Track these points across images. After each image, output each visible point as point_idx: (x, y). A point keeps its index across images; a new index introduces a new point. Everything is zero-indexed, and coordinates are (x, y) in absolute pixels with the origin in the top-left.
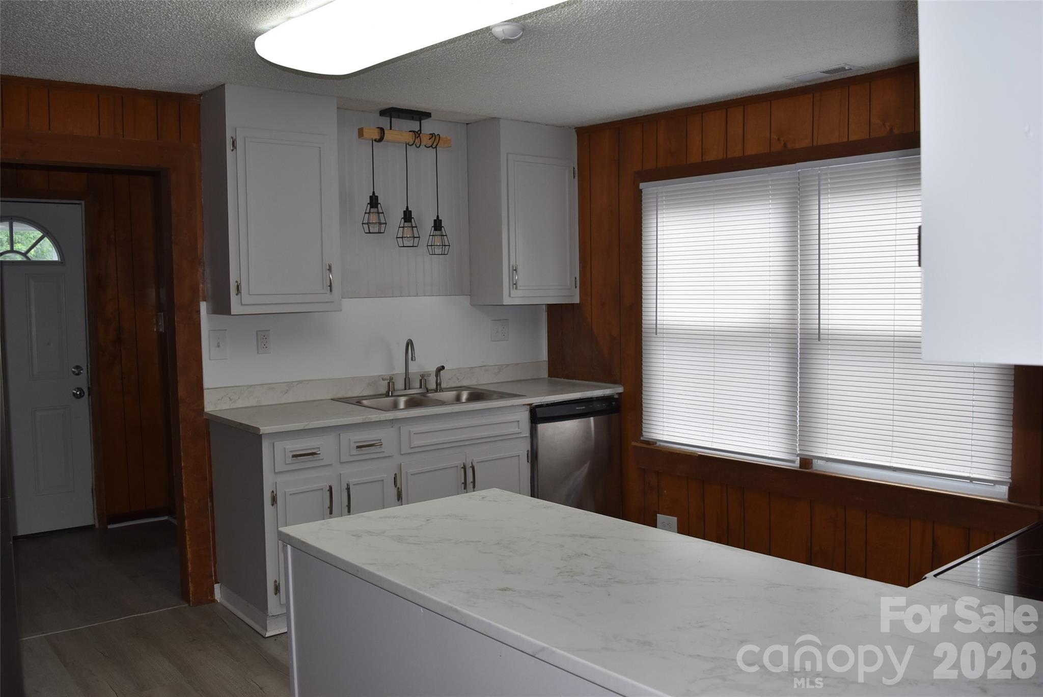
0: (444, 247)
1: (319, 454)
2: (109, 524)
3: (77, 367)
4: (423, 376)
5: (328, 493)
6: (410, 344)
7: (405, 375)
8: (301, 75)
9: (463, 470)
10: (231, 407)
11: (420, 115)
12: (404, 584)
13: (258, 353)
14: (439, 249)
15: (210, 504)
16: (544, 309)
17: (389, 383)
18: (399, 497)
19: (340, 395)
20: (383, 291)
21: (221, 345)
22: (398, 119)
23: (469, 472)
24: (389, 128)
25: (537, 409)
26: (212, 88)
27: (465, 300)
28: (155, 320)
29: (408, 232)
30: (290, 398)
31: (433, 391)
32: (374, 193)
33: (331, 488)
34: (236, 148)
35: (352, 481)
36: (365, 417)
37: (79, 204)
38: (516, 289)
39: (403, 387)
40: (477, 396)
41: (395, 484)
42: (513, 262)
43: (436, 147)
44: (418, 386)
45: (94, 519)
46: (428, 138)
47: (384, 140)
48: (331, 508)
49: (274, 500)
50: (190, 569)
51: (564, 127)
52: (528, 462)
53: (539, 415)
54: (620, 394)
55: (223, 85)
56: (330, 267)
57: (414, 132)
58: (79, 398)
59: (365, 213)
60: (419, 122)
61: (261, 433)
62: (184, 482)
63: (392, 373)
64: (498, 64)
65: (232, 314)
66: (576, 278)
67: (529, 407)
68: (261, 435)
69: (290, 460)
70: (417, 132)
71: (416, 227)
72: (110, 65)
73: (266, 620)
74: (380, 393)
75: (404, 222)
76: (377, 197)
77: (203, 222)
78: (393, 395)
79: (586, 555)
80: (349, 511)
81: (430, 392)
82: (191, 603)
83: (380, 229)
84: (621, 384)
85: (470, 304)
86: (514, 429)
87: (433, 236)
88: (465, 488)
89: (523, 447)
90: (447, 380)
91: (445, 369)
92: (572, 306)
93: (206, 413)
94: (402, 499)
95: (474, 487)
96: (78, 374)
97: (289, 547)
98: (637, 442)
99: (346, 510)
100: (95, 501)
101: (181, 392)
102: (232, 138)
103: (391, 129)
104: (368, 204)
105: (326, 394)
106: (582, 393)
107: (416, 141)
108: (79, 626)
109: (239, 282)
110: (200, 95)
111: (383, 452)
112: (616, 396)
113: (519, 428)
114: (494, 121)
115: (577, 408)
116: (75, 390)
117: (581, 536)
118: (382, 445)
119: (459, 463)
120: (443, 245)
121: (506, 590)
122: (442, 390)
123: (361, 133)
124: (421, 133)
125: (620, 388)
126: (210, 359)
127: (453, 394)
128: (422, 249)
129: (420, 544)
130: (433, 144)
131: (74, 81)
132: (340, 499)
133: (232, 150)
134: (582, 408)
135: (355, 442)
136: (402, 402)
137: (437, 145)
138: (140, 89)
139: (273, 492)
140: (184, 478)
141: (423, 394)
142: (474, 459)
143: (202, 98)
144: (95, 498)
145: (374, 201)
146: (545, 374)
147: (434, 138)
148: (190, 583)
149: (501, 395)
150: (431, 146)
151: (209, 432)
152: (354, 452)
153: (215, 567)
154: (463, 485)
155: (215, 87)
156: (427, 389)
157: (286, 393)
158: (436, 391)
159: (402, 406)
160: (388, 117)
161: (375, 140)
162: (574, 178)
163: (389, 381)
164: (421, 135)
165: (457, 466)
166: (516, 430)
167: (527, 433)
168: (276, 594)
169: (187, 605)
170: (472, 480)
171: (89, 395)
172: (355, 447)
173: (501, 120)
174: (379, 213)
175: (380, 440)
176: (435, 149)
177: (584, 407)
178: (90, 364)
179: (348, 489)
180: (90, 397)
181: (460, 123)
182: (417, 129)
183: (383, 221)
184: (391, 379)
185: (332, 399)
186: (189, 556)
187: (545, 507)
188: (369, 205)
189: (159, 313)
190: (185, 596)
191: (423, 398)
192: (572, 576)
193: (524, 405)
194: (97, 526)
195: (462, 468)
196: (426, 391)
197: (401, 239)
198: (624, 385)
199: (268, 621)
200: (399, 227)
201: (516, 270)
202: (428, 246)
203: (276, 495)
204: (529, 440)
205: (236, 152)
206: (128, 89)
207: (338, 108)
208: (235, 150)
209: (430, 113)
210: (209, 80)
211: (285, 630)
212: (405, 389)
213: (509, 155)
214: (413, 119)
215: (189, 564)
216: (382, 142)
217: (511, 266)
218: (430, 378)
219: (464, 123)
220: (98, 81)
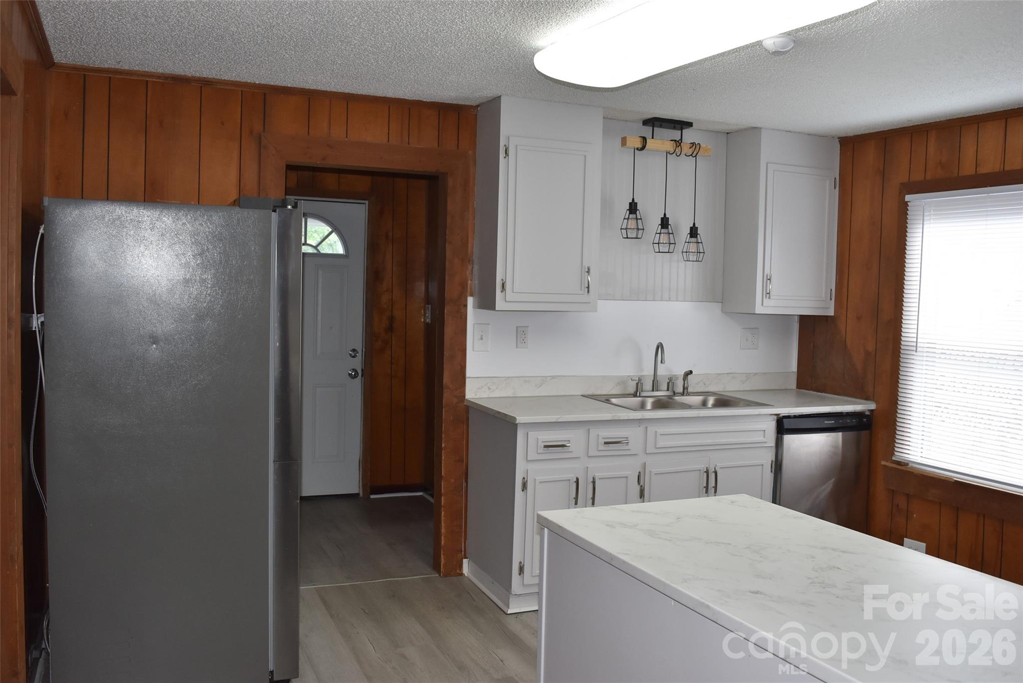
0: (699, 254)
1: (569, 446)
2: (371, 494)
3: (354, 350)
4: (670, 379)
5: (575, 485)
6: (660, 347)
7: (653, 376)
8: (572, 87)
9: (705, 474)
10: (490, 396)
11: (682, 125)
12: (657, 577)
13: (517, 347)
14: (693, 256)
15: (464, 484)
16: (797, 320)
17: (637, 384)
18: (642, 495)
19: (590, 393)
20: (636, 294)
21: (483, 337)
22: (661, 129)
23: (712, 477)
24: (651, 137)
25: (784, 420)
26: (490, 99)
27: (716, 308)
28: (422, 311)
29: (664, 238)
30: (543, 391)
31: (680, 395)
32: (633, 199)
33: (577, 479)
34: (508, 156)
35: (598, 475)
36: (614, 415)
37: (363, 203)
38: (769, 298)
39: (651, 389)
40: (723, 402)
41: (638, 482)
42: (767, 271)
43: (696, 156)
44: (666, 388)
45: (359, 488)
46: (689, 148)
47: (645, 149)
48: (576, 498)
49: (524, 486)
50: (443, 542)
51: (827, 137)
52: (771, 472)
53: (784, 426)
54: (872, 411)
55: (500, 97)
56: (589, 269)
57: (675, 141)
58: (353, 378)
59: (624, 219)
60: (680, 131)
61: (517, 423)
62: (443, 461)
63: (641, 374)
64: (765, 75)
65: (496, 309)
66: (831, 290)
67: (776, 417)
68: (517, 424)
69: (541, 450)
70: (678, 141)
71: (673, 233)
72: (402, 80)
73: (509, 598)
74: (627, 393)
75: (662, 228)
76: (636, 204)
77: (474, 224)
78: (641, 395)
79: (838, 568)
80: (593, 504)
81: (676, 395)
82: (442, 574)
83: (637, 234)
84: (873, 401)
85: (722, 311)
86: (759, 438)
87: (689, 242)
88: (707, 492)
89: (768, 457)
90: (694, 384)
91: (693, 373)
92: (826, 318)
93: (467, 400)
94: (644, 497)
95: (715, 492)
96: (354, 357)
97: (546, 530)
98: (887, 462)
99: (591, 501)
100: (361, 473)
101: (446, 379)
102: (505, 146)
103: (653, 138)
104: (627, 210)
105: (578, 390)
106: (832, 407)
107: (677, 150)
108: (344, 583)
109: (505, 280)
110: (478, 106)
111: (629, 450)
112: (868, 413)
113: (764, 437)
114: (755, 130)
115: (826, 422)
116: (350, 371)
117: (834, 550)
118: (628, 442)
119: (703, 467)
120: (697, 252)
121: (757, 593)
122: (689, 394)
123: (624, 142)
124: (681, 142)
125: (873, 405)
126: (473, 351)
127: (699, 399)
128: (678, 256)
129: (671, 540)
130: (693, 153)
131: (369, 94)
132: (585, 491)
133: (505, 157)
134: (830, 422)
135: (603, 438)
136: (649, 403)
137: (697, 154)
138: (425, 100)
139: (524, 478)
140: (443, 458)
141: (670, 397)
142: (718, 465)
143: (479, 108)
144: (361, 469)
145: (633, 208)
146: (793, 385)
147: (695, 146)
148: (442, 556)
149: (748, 403)
150: (691, 155)
151: (468, 417)
152: (602, 447)
153: (465, 543)
154: (705, 489)
155: (491, 99)
156: (674, 392)
157: (541, 386)
158: (683, 394)
159: (649, 406)
160: (650, 126)
161: (637, 149)
162: (835, 188)
163: (637, 382)
164: (682, 144)
165: (700, 470)
166: (761, 439)
167: (772, 443)
168: (520, 574)
169: (438, 575)
170: (714, 485)
171: (362, 376)
172: (603, 443)
173: (762, 130)
174: (637, 219)
175: (627, 438)
176: (695, 158)
177: (833, 422)
178: (365, 348)
179: (594, 482)
180: (363, 378)
181: (721, 132)
182: (678, 138)
183: (640, 227)
184: (640, 380)
185: (582, 396)
186: (443, 530)
187: (795, 517)
188: (628, 212)
189: (427, 306)
190: (436, 567)
191: (670, 400)
192: (824, 588)
193: (771, 415)
194: (361, 495)
195: (705, 472)
196: (673, 394)
197: (657, 245)
198: (877, 402)
199: (511, 600)
200: (656, 233)
201: (770, 279)
202: (682, 252)
203: (527, 481)
204: (773, 450)
205: (508, 159)
206: (415, 100)
207: (604, 118)
208: (507, 157)
209: (692, 123)
210: (489, 92)
211: (536, 608)
212: (653, 391)
213: (769, 164)
214: (674, 128)
215: (442, 537)
216: (644, 151)
217: (765, 276)
218: (677, 381)
219: (724, 133)
220: (390, 94)
